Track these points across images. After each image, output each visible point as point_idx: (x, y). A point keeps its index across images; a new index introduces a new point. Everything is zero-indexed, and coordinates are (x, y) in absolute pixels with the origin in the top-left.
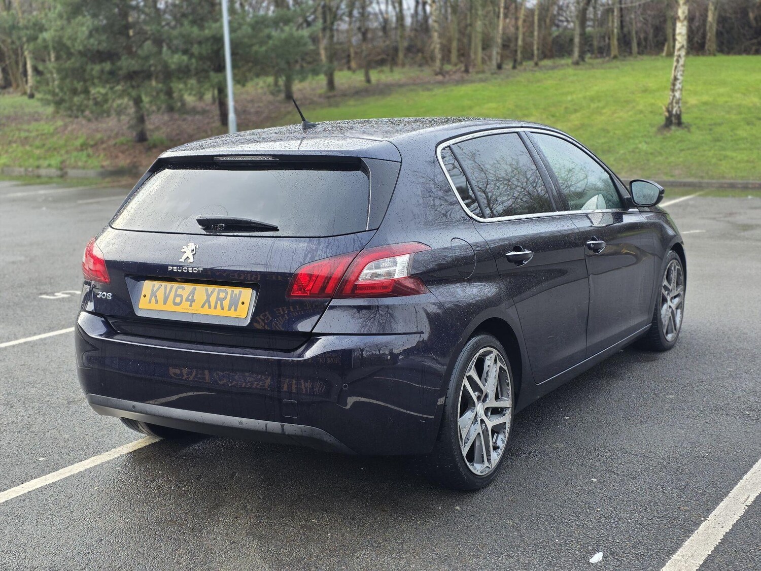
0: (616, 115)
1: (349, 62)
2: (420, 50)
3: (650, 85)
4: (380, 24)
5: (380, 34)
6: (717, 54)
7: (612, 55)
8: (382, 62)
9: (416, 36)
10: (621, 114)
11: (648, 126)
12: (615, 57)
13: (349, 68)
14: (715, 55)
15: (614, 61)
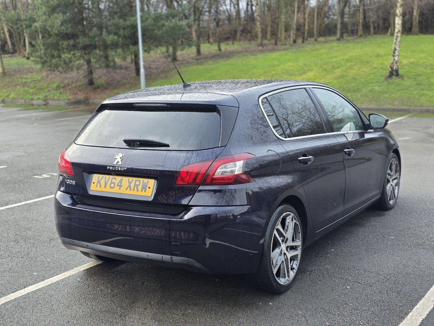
0: (361, 70)
1: (209, 38)
2: (249, 32)
3: (381, 52)
4: (227, 17)
5: (227, 22)
6: (419, 34)
7: (359, 35)
8: (227, 39)
9: (247, 24)
11: (379, 76)
12: (361, 36)
13: (209, 42)
14: (418, 35)
15: (360, 38)
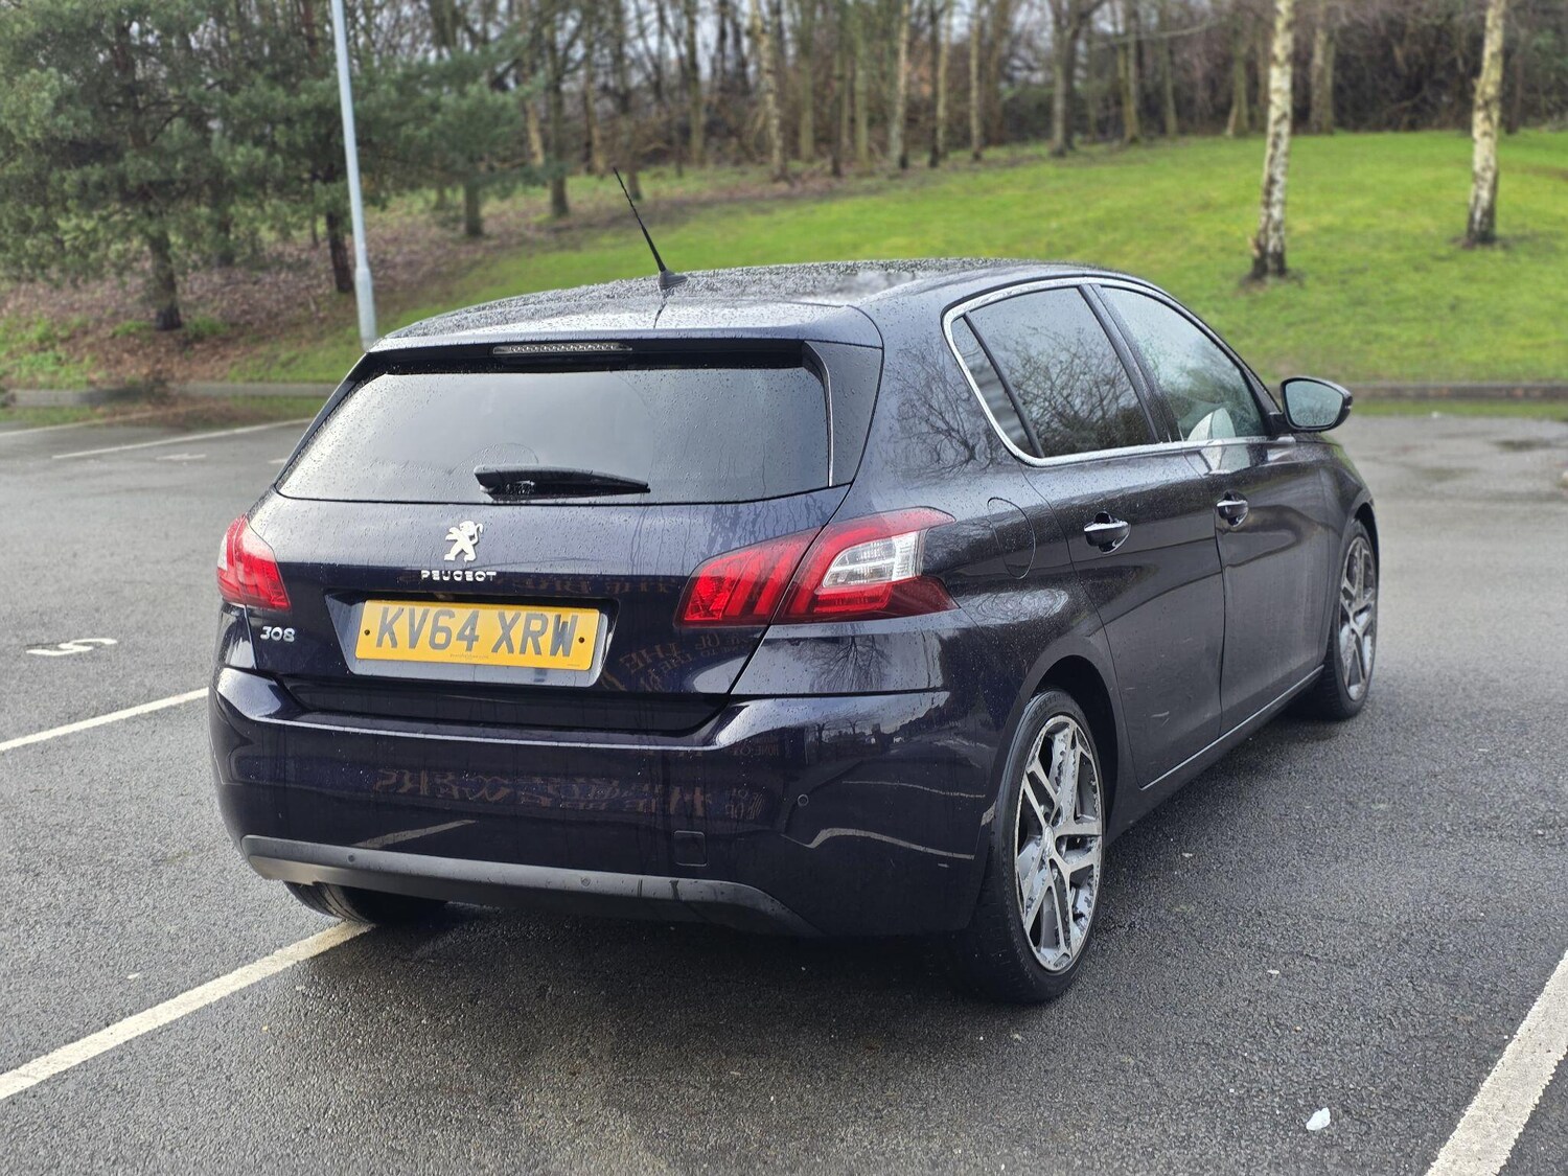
1: (587, 157)
2: (731, 132)
3: (1214, 194)
4: (648, 77)
5: (650, 98)
7: (1128, 135)
8: (656, 157)
9: (722, 102)
12: (1134, 140)
13: (590, 170)
14: (1330, 133)
15: (1133, 147)
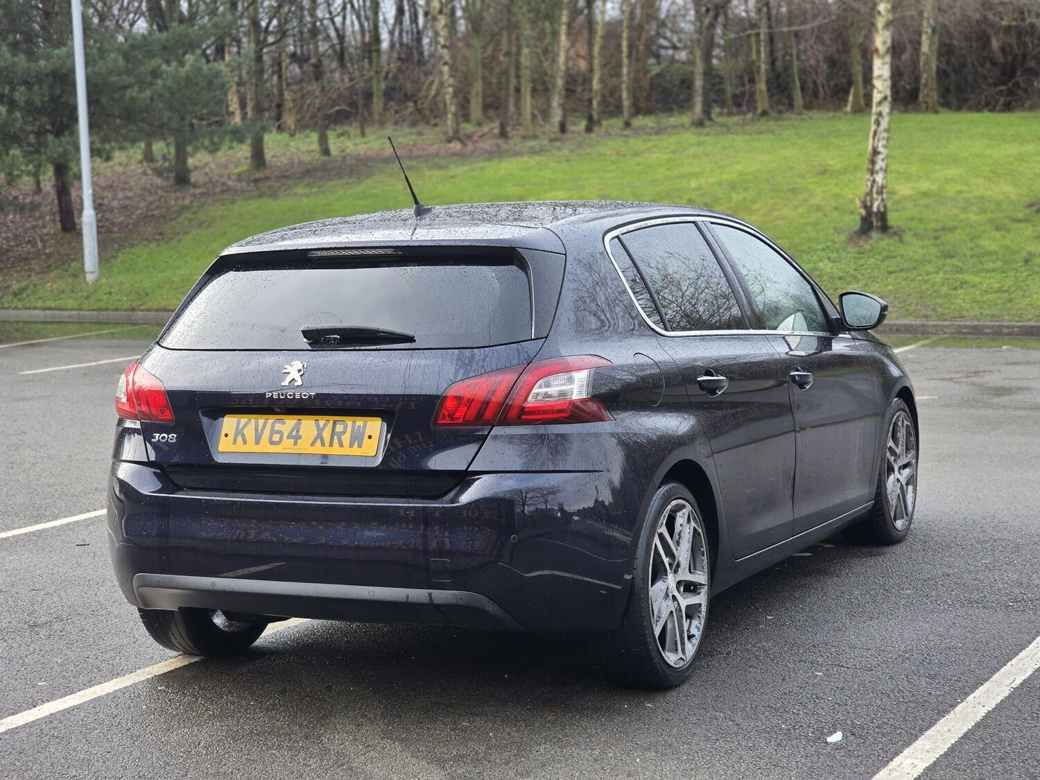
0: (775, 213)
1: (279, 117)
2: (407, 97)
3: (831, 162)
4: (333, 46)
5: (334, 65)
6: (940, 109)
7: (759, 111)
8: (340, 118)
9: (400, 70)
10: (785, 212)
11: (831, 231)
12: (764, 113)
13: (280, 129)
14: (936, 112)
15: (763, 120)
